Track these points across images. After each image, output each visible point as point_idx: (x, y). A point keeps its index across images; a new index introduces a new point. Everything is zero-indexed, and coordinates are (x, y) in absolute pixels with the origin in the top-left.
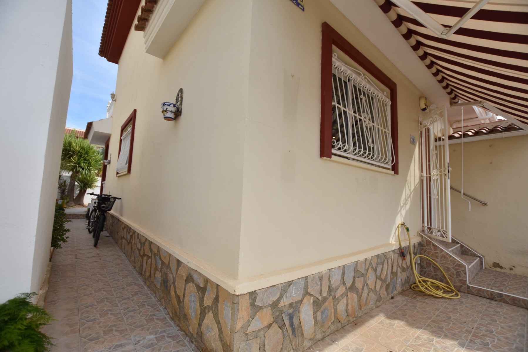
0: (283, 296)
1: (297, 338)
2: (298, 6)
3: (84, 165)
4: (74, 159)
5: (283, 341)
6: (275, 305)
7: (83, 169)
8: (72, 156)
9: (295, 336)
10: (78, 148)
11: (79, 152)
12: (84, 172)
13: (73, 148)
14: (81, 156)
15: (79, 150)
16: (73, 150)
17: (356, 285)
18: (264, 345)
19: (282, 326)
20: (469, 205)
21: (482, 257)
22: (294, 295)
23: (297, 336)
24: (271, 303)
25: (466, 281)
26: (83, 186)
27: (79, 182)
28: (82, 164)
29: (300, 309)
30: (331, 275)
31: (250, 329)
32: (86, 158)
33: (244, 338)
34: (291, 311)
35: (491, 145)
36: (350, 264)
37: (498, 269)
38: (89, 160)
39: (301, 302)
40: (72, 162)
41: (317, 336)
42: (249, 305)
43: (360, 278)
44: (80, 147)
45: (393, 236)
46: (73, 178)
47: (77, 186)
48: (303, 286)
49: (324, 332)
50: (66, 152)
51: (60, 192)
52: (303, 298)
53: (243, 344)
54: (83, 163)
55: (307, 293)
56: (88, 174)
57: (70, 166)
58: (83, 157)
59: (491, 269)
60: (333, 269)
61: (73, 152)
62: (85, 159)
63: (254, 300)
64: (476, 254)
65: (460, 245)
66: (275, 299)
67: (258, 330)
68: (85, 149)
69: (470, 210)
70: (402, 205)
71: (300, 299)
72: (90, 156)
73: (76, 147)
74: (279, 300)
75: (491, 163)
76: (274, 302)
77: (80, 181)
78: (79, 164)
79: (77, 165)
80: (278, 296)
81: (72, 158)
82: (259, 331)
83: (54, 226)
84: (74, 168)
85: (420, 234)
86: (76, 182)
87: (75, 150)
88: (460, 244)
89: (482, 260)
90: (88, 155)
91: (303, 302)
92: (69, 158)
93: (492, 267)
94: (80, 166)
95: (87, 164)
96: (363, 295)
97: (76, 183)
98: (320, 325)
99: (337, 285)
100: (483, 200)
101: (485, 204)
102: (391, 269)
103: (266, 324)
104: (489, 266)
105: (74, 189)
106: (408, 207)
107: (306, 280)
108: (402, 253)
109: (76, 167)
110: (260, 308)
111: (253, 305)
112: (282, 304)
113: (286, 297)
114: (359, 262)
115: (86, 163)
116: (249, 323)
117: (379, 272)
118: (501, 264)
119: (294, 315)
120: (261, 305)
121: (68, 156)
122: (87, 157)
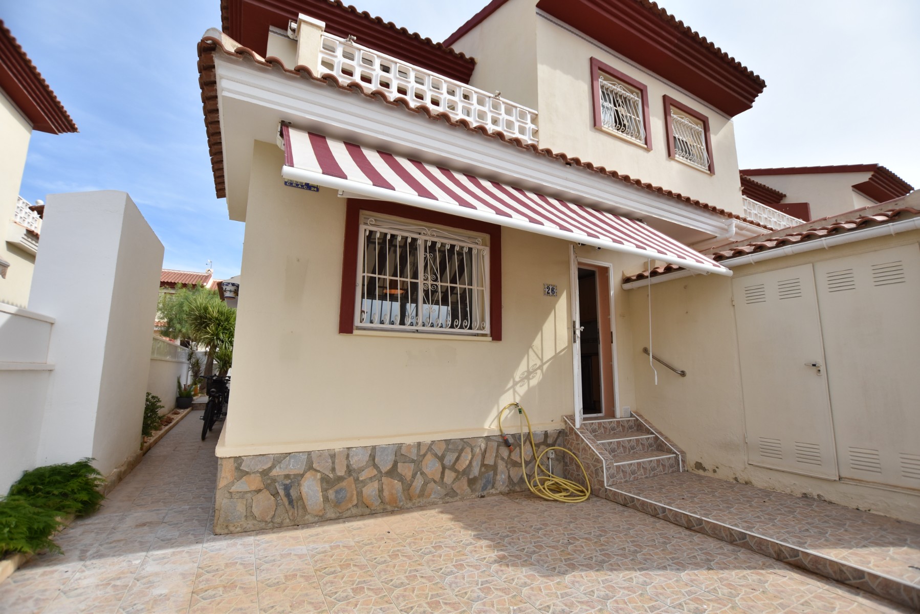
0: (276, 467)
1: (296, 509)
2: (310, 189)
3: (223, 337)
4: (211, 328)
5: (276, 509)
6: (265, 473)
7: (223, 342)
8: (208, 325)
9: (293, 508)
10: (215, 314)
11: (217, 319)
12: (224, 346)
13: (209, 314)
14: (219, 325)
15: (217, 316)
16: (209, 317)
17: (399, 470)
18: (252, 507)
19: (275, 494)
20: (655, 376)
21: (679, 454)
22: (292, 468)
23: (295, 507)
24: (261, 470)
25: (603, 481)
26: (223, 365)
27: (217, 359)
28: (221, 336)
29: (301, 482)
30: (351, 455)
31: (233, 489)
32: (226, 326)
33: (227, 495)
34: (288, 482)
35: (686, 286)
36: (386, 446)
37: (701, 472)
38: (230, 328)
39: (302, 475)
40: (208, 333)
41: (328, 514)
42: (233, 468)
43: (406, 464)
44: (218, 311)
45: (494, 420)
46: (210, 355)
47: (216, 364)
48: (306, 460)
49: (340, 513)
50: (201, 320)
51: (192, 374)
52: (305, 472)
53: (225, 501)
54: (222, 334)
55: (310, 467)
56: (229, 348)
57: (207, 338)
58: (222, 326)
59: (693, 472)
60: (355, 449)
61: (210, 319)
62: (225, 329)
63: (240, 465)
64: (672, 450)
65: (654, 436)
66: (265, 467)
67: (244, 492)
68: (224, 315)
69: (656, 384)
70: (517, 379)
71: (302, 473)
72: (230, 323)
73: (213, 312)
74: (270, 469)
75: (687, 312)
76: (264, 470)
77: (219, 359)
78: (217, 335)
79: (215, 337)
80: (269, 465)
81: (208, 328)
82: (246, 492)
83: (145, 413)
84: (212, 341)
85: (564, 418)
86: (214, 360)
87: (212, 316)
88: (655, 434)
89: (679, 458)
90: (228, 322)
91: (305, 476)
92: (205, 328)
93: (694, 469)
94: (218, 338)
95: (227, 335)
96: (414, 484)
97: (215, 362)
98: (332, 505)
99: (360, 466)
100: (680, 367)
101: (683, 374)
102: (480, 460)
103: (253, 488)
104: (691, 468)
105: (212, 370)
106: (534, 382)
107: (308, 455)
108: (506, 442)
109: (214, 339)
110: (247, 473)
111: (238, 468)
112: (274, 473)
113: (280, 468)
114: (404, 445)
115: (226, 333)
116: (233, 483)
117: (450, 461)
118: (704, 465)
119: (291, 487)
120: (247, 470)
121: (204, 325)
122: (227, 324)
